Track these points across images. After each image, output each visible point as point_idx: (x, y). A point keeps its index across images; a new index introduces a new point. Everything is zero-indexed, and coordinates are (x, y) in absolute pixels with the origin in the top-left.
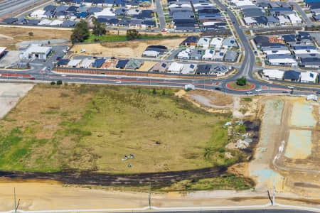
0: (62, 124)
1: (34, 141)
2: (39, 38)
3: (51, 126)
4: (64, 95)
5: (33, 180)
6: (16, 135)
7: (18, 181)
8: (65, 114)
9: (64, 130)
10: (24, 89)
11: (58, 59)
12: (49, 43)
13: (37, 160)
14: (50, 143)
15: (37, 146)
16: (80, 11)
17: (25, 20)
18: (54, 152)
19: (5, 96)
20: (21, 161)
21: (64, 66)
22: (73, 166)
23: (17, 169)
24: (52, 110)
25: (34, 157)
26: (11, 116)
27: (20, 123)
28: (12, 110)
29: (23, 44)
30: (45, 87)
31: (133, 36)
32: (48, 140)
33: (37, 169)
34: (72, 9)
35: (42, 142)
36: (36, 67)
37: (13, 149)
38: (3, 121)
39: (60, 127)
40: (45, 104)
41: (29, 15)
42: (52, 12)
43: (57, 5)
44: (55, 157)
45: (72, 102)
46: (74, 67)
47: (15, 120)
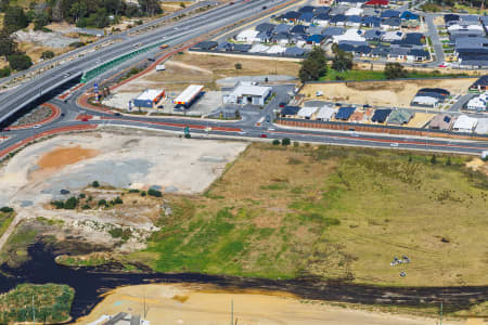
0: (294, 206)
1: (252, 230)
2: (251, 73)
3: (277, 209)
4: (293, 162)
5: (256, 291)
6: (225, 220)
7: (232, 292)
8: (297, 191)
9: (297, 215)
10: (233, 149)
11: (282, 105)
12: (267, 80)
13: (259, 260)
14: (278, 235)
15: (258, 239)
16: (311, 32)
17: (229, 45)
18: (284, 249)
19: (206, 160)
20: (236, 261)
21: (292, 117)
22: (314, 270)
23: (229, 272)
24: (277, 183)
25: (254, 254)
26: (216, 191)
27: (229, 202)
28: (217, 181)
29: (227, 81)
30: (265, 147)
31: (395, 73)
32: (273, 230)
33: (259, 274)
34: (299, 29)
35: (266, 233)
36: (249, 117)
37: (222, 242)
38: (204, 198)
39: (290, 211)
40: (265, 174)
41: (235, 38)
42: (269, 33)
43: (275, 22)
44: (287, 256)
45: (307, 172)
46: (307, 118)
47: (222, 198)
